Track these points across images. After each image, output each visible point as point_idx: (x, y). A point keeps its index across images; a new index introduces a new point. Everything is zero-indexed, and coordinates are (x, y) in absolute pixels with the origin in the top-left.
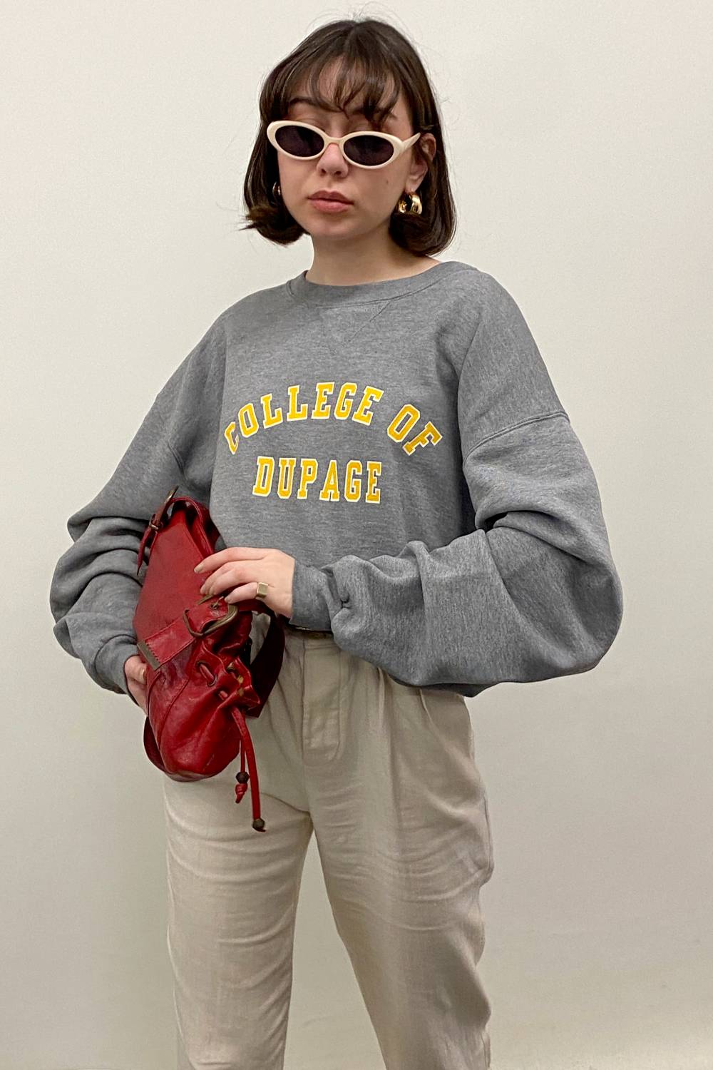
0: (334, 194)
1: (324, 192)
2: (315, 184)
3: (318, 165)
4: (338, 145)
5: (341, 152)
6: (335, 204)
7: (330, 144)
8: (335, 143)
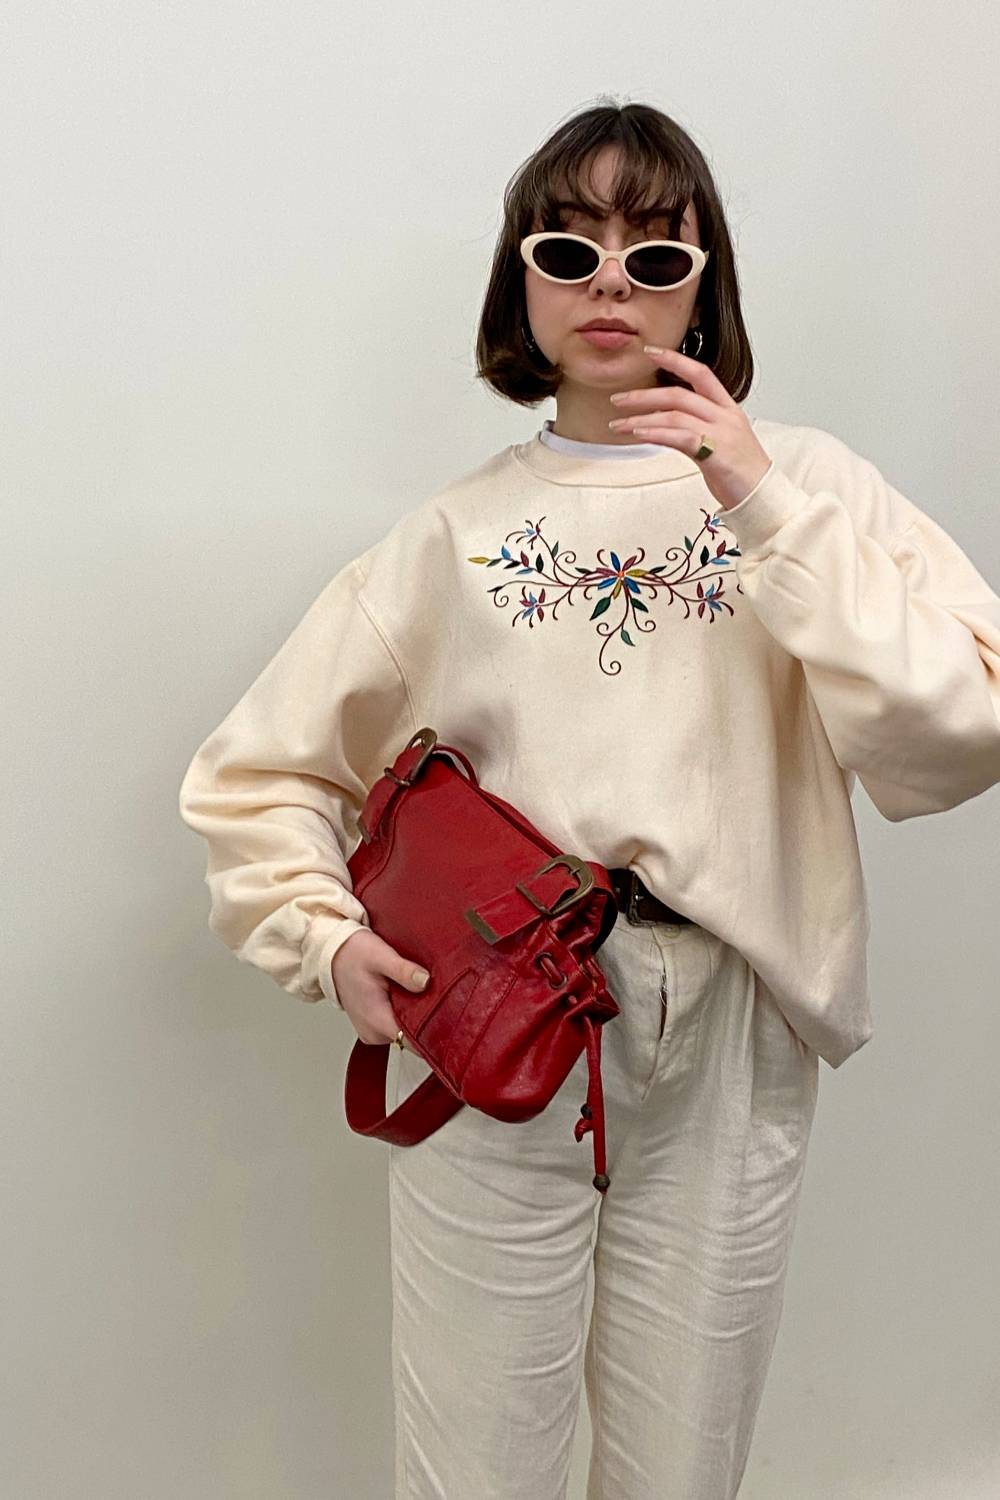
0: (616, 321)
1: (601, 320)
2: (586, 312)
3: (593, 288)
4: (618, 261)
5: (621, 271)
6: (616, 335)
7: (606, 261)
8: (613, 258)
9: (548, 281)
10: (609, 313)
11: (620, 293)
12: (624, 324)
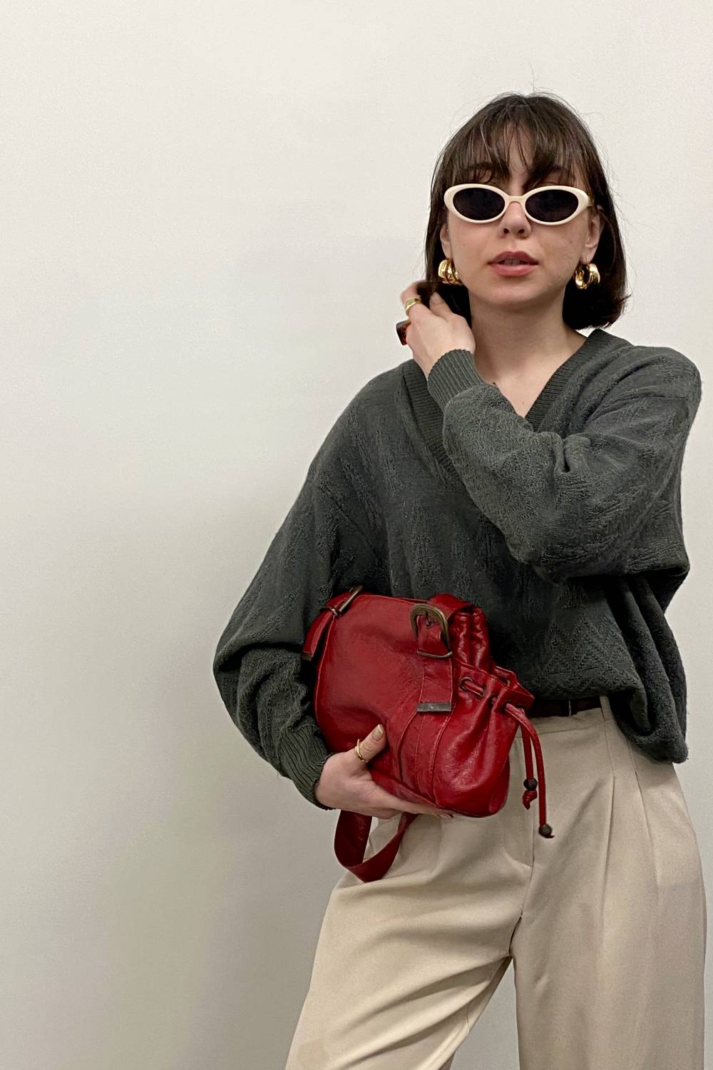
0: (521, 254)
2: (497, 247)
3: (501, 226)
4: (519, 204)
8: (515, 203)
9: (465, 221)
10: (514, 246)
11: (522, 231)
12: (525, 255)
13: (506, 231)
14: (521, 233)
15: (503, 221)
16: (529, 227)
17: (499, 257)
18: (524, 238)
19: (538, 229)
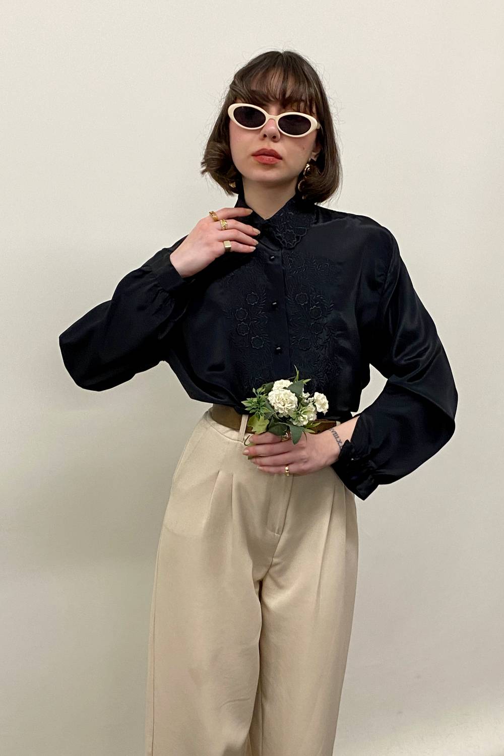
13: (265, 136)
14: (274, 138)
15: (264, 129)
16: (279, 135)
17: (258, 151)
18: (275, 142)
19: (284, 137)
